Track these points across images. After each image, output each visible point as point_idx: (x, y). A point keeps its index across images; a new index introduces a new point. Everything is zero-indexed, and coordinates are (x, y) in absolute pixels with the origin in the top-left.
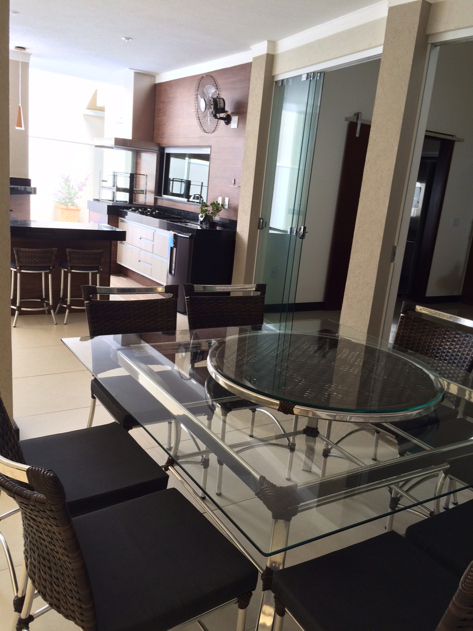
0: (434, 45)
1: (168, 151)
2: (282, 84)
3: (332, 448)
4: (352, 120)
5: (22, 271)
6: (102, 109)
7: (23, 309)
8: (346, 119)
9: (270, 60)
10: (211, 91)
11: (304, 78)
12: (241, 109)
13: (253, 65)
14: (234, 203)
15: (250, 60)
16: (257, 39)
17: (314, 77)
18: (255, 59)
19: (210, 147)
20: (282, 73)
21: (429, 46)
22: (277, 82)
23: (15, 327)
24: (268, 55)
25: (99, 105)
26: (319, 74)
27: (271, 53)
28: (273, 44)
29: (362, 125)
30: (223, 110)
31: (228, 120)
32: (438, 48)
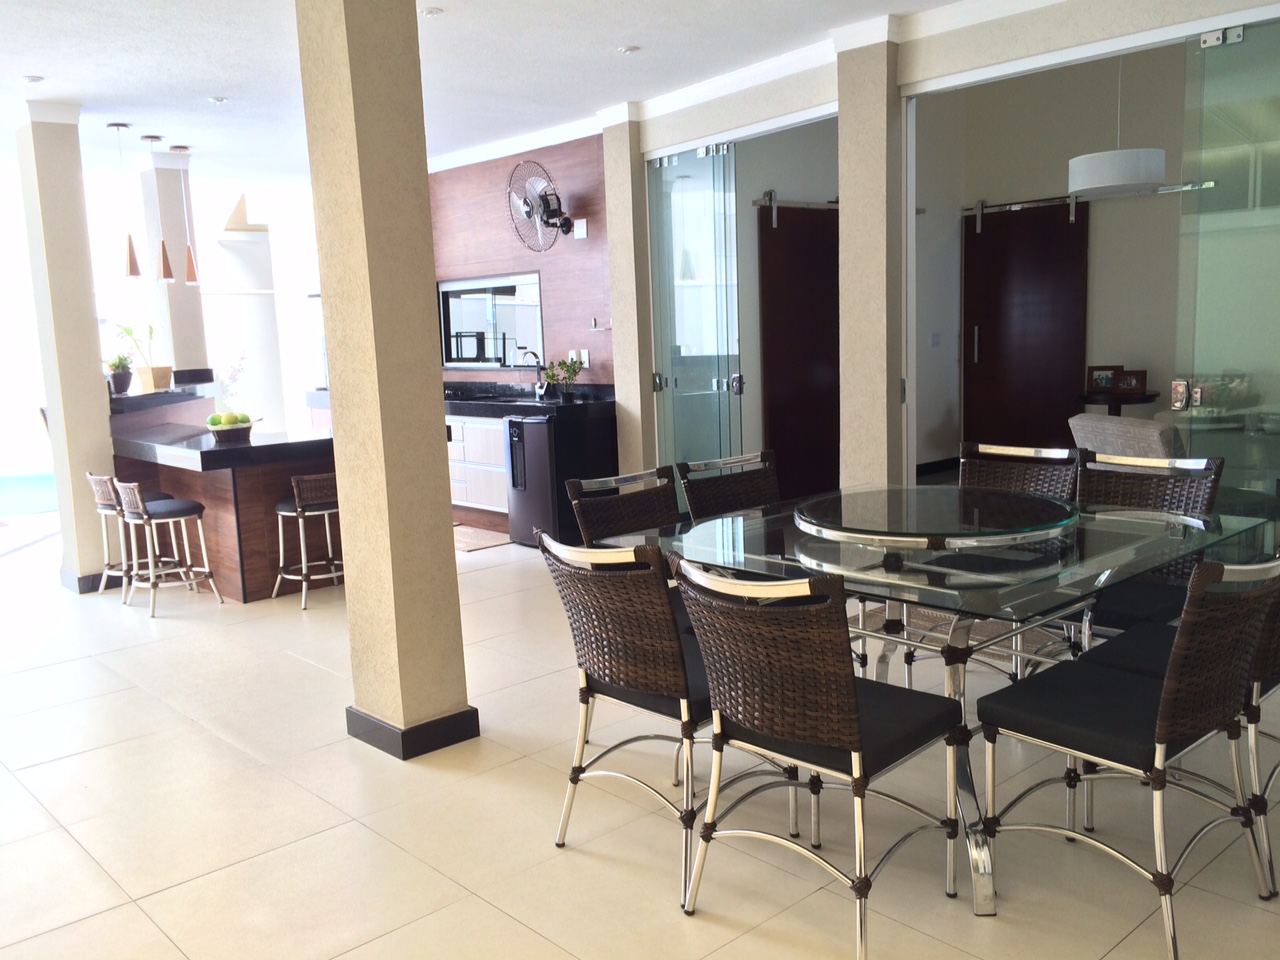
0: (910, 98)
1: (444, 288)
2: (661, 165)
3: (915, 650)
4: (763, 204)
5: (307, 514)
6: (262, 229)
7: (313, 577)
8: (754, 203)
9: (636, 129)
10: (539, 186)
11: (701, 153)
12: (588, 206)
13: (605, 139)
14: (600, 357)
15: (601, 131)
16: (610, 99)
17: (718, 151)
18: (607, 130)
19: (538, 272)
20: (657, 148)
21: (904, 100)
22: (650, 162)
23: (305, 609)
24: (631, 123)
25: (251, 220)
26: (725, 146)
27: (634, 119)
28: (636, 106)
29: (779, 208)
30: (557, 213)
31: (567, 227)
32: (914, 100)
